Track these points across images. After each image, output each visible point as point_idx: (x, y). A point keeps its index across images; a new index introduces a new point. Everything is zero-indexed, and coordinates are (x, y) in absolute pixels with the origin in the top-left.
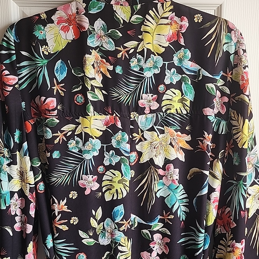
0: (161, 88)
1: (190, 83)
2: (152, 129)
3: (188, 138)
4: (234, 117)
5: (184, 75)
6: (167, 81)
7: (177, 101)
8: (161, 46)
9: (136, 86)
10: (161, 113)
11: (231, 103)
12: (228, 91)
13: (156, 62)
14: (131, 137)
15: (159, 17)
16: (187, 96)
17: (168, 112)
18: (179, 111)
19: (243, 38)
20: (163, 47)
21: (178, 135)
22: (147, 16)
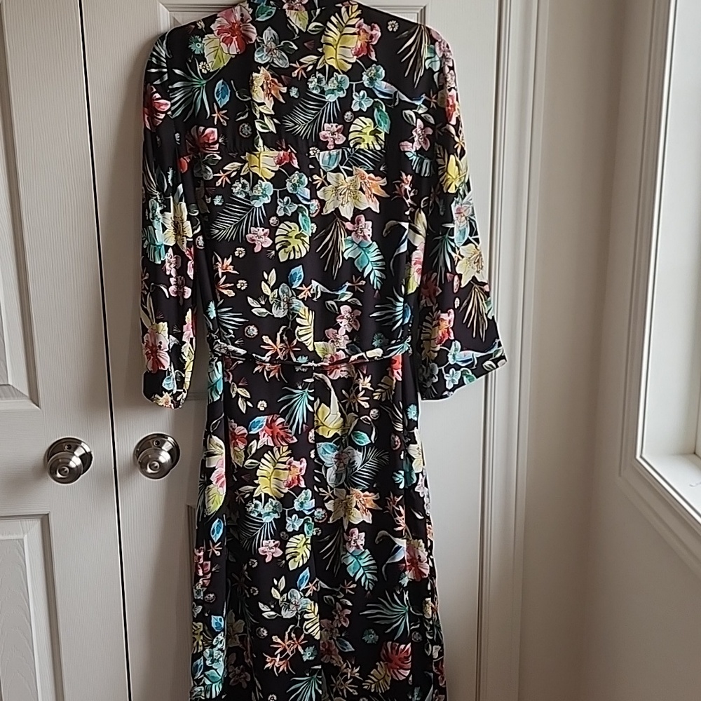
0: (348, 115)
1: (384, 109)
2: (337, 170)
3: (383, 182)
4: (440, 154)
5: (376, 100)
6: (356, 108)
7: (368, 134)
8: (346, 61)
9: (316, 113)
10: (348, 149)
11: (437, 135)
12: (432, 120)
13: (340, 83)
14: (310, 180)
15: (344, 25)
16: (381, 126)
17: (357, 147)
18: (371, 146)
19: (449, 51)
20: (349, 63)
21: (370, 178)
22: (329, 24)
